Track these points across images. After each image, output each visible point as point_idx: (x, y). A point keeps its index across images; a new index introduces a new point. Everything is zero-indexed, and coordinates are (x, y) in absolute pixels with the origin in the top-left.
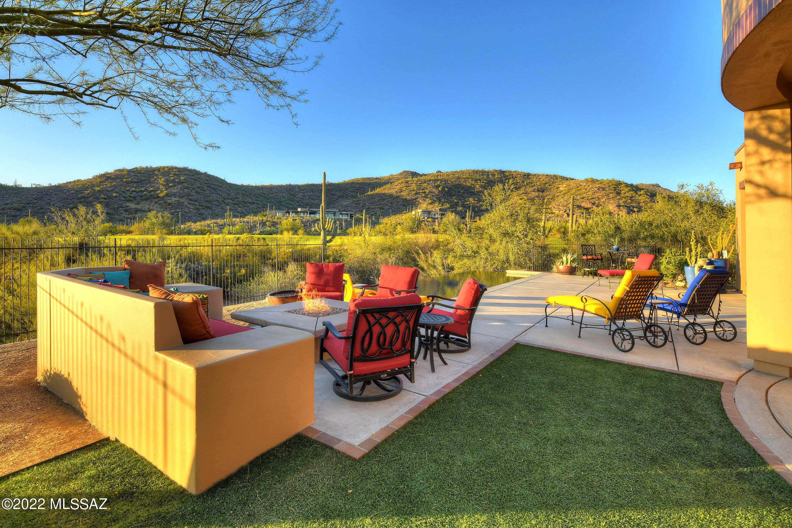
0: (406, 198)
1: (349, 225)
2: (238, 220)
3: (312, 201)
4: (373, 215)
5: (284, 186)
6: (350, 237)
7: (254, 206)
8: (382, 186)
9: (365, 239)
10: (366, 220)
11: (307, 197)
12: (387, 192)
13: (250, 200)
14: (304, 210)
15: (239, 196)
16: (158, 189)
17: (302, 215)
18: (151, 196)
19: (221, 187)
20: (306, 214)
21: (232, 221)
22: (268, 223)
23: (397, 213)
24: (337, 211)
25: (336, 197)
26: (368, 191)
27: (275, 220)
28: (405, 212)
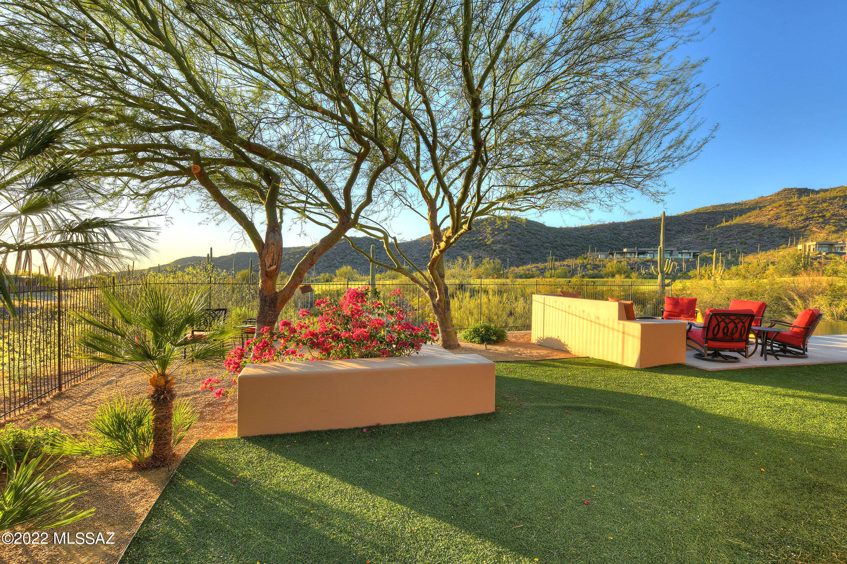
0: (787, 227)
1: (692, 265)
2: (557, 263)
3: (641, 239)
4: (728, 253)
5: (606, 225)
6: (694, 281)
7: (573, 248)
8: (745, 213)
9: (716, 283)
10: (717, 259)
11: (635, 235)
12: (752, 221)
13: (569, 243)
14: (631, 250)
15: (557, 239)
16: (486, 237)
17: (628, 256)
18: (480, 244)
19: (540, 231)
20: (633, 254)
21: (554, 265)
22: (589, 266)
23: (770, 248)
24: (675, 249)
25: (673, 232)
26: (722, 222)
27: (597, 263)
28: (784, 246)
